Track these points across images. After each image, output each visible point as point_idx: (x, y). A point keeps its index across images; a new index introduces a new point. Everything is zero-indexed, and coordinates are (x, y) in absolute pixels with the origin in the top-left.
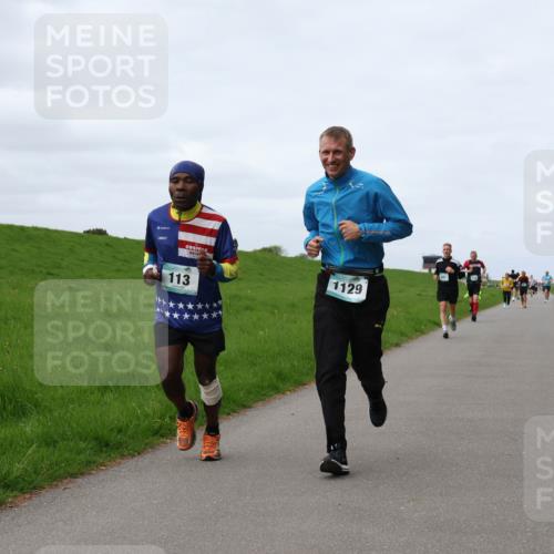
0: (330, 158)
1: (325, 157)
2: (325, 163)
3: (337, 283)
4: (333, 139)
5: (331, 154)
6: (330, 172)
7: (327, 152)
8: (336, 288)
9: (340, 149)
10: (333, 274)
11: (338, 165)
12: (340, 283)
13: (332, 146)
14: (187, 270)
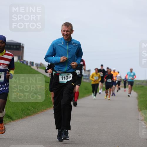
0: (65, 33)
1: (63, 33)
2: (63, 35)
3: (62, 77)
4: (66, 27)
5: (66, 32)
6: (65, 38)
7: (64, 31)
8: (62, 79)
9: (69, 30)
10: (60, 74)
11: (68, 35)
12: (63, 77)
13: (66, 29)
14: (1, 73)
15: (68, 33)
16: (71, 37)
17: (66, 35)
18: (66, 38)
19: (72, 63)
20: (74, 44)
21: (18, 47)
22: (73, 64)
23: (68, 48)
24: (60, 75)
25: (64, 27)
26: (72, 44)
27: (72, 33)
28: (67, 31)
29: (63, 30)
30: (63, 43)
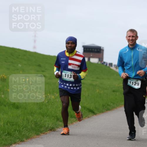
2: (129, 40)
3: (130, 82)
4: (132, 32)
5: (131, 37)
6: (130, 43)
7: (130, 37)
9: (134, 35)
11: (133, 41)
14: (71, 73)
15: (134, 38)
18: (132, 44)
21: (98, 50)
28: (133, 37)
29: (128, 35)
30: (128, 50)
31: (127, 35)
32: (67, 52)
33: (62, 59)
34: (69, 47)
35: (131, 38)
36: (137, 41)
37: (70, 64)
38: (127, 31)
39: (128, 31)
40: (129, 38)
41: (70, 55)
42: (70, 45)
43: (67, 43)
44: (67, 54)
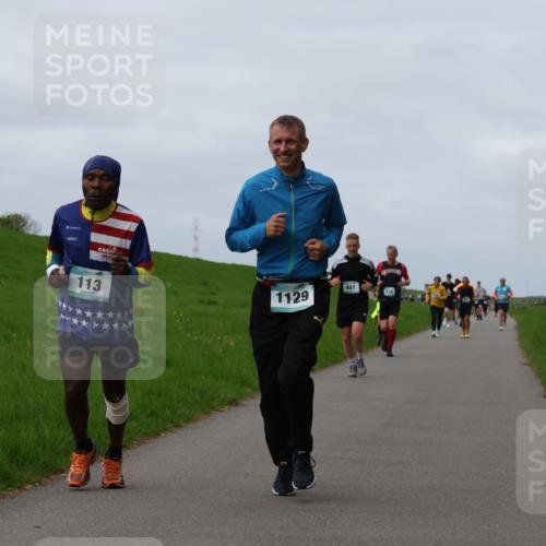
2: (276, 154)
3: (280, 295)
4: (285, 128)
5: (283, 143)
6: (282, 164)
7: (278, 141)
8: (280, 301)
9: (294, 137)
10: (274, 285)
11: (291, 155)
12: (284, 293)
13: (285, 135)
14: (98, 274)
15: (292, 147)
16: (303, 163)
17: (285, 153)
18: (286, 164)
19: (310, 241)
20: (312, 184)
22: (313, 244)
23: (292, 198)
24: (272, 287)
25: (277, 127)
26: (307, 185)
27: (303, 149)
28: (288, 141)
29: (275, 138)
30: (276, 184)
31: (271, 137)
32: (86, 205)
33: (68, 227)
34: (93, 188)
35: (282, 148)
36: (303, 154)
37: (96, 246)
38: (271, 122)
39: (273, 125)
40: (275, 147)
41: (97, 218)
42: (95, 183)
43: (88, 175)
44: (86, 213)
